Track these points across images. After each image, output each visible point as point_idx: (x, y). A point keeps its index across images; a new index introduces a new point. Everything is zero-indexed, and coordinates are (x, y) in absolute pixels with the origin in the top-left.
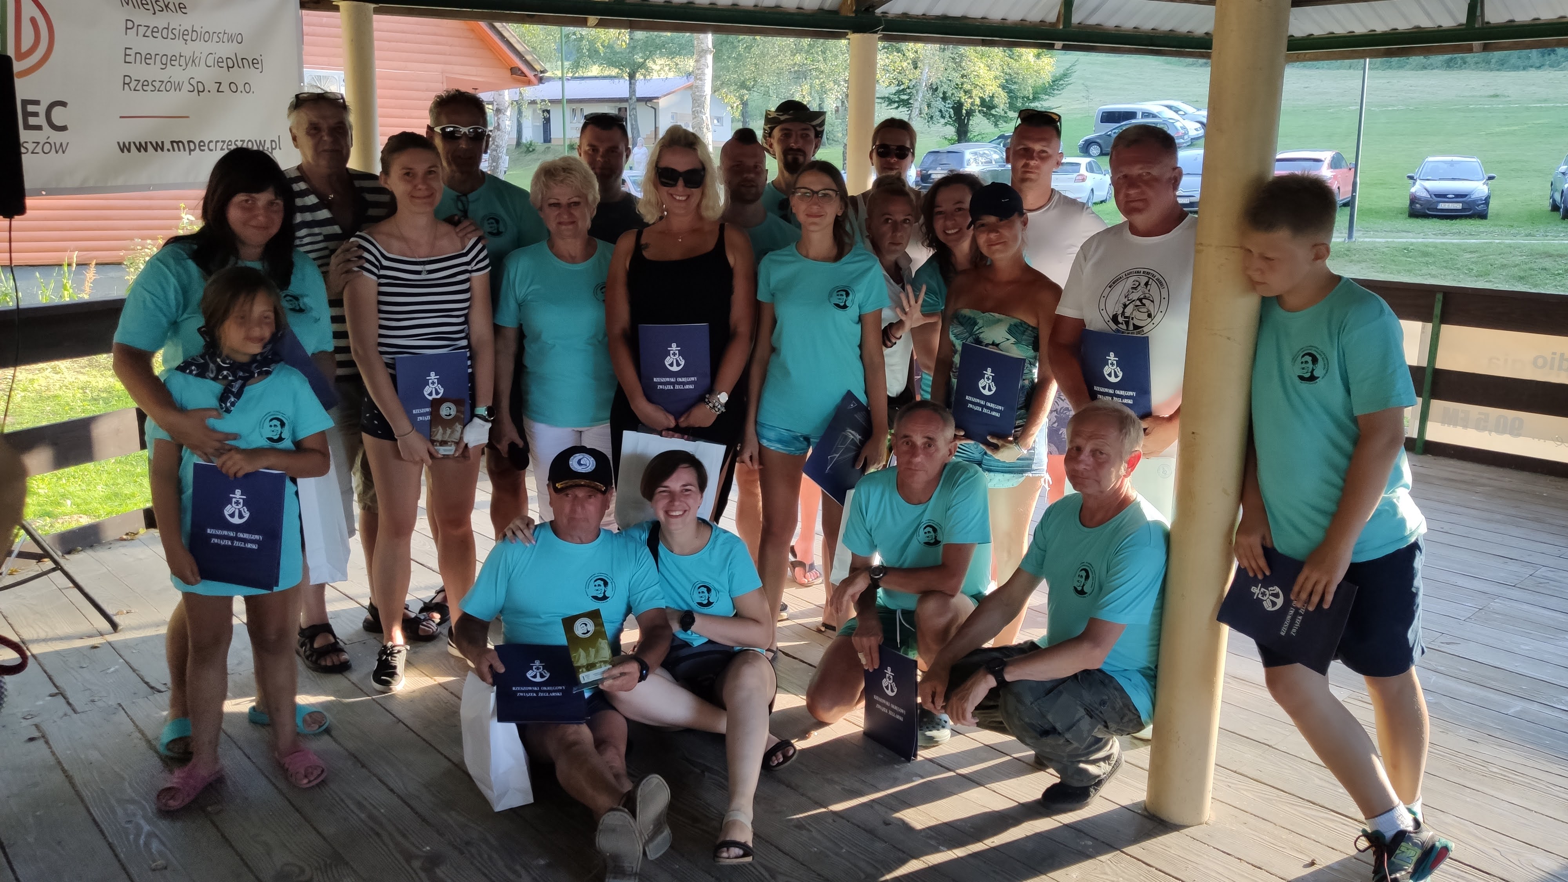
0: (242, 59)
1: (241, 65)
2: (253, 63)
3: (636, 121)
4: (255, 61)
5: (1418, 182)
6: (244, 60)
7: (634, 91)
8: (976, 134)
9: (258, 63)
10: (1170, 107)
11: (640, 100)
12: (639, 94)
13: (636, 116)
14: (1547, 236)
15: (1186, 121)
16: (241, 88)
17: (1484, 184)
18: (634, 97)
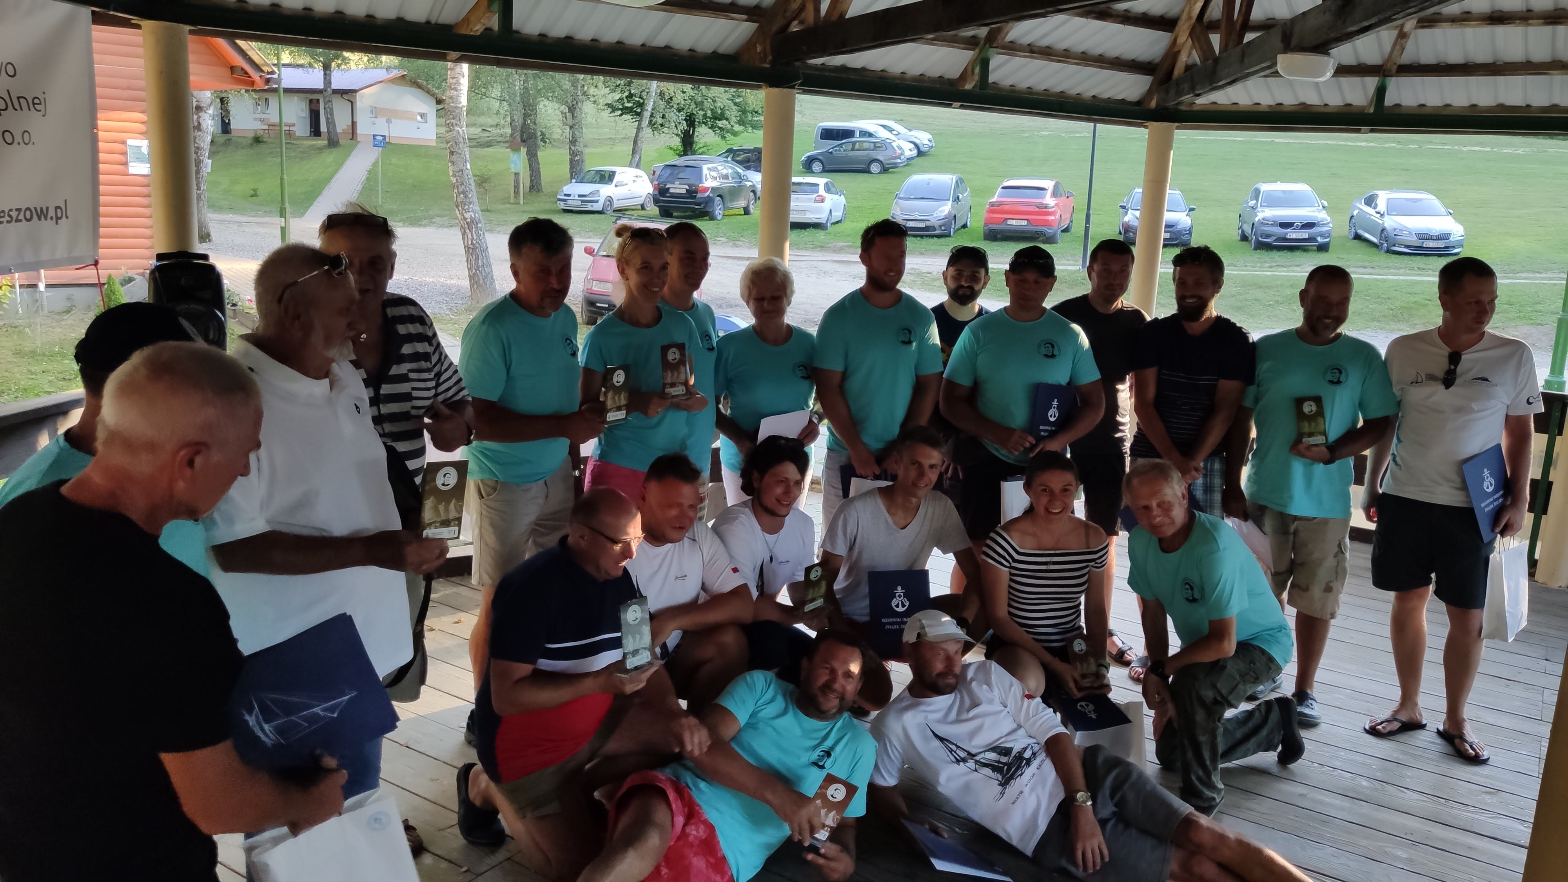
0: (18, 98)
1: (17, 106)
2: (34, 104)
3: (332, 114)
4: (36, 101)
5: (1130, 211)
6: (21, 100)
7: (330, 83)
8: (701, 145)
9: (40, 104)
10: (884, 126)
11: (335, 92)
12: (335, 85)
13: (332, 109)
14: (1246, 266)
15: (901, 141)
16: (18, 138)
17: (1187, 215)
18: (329, 89)
